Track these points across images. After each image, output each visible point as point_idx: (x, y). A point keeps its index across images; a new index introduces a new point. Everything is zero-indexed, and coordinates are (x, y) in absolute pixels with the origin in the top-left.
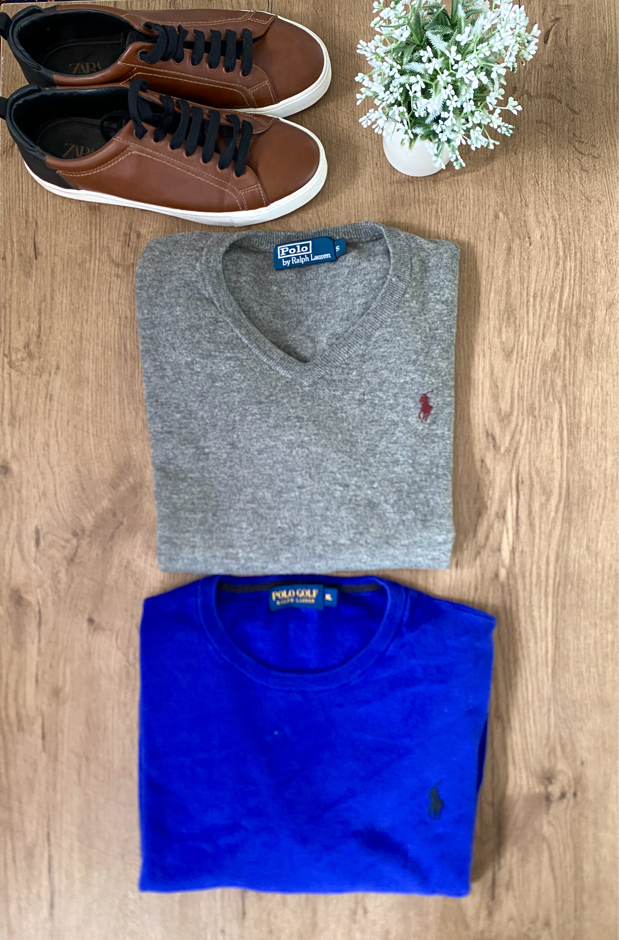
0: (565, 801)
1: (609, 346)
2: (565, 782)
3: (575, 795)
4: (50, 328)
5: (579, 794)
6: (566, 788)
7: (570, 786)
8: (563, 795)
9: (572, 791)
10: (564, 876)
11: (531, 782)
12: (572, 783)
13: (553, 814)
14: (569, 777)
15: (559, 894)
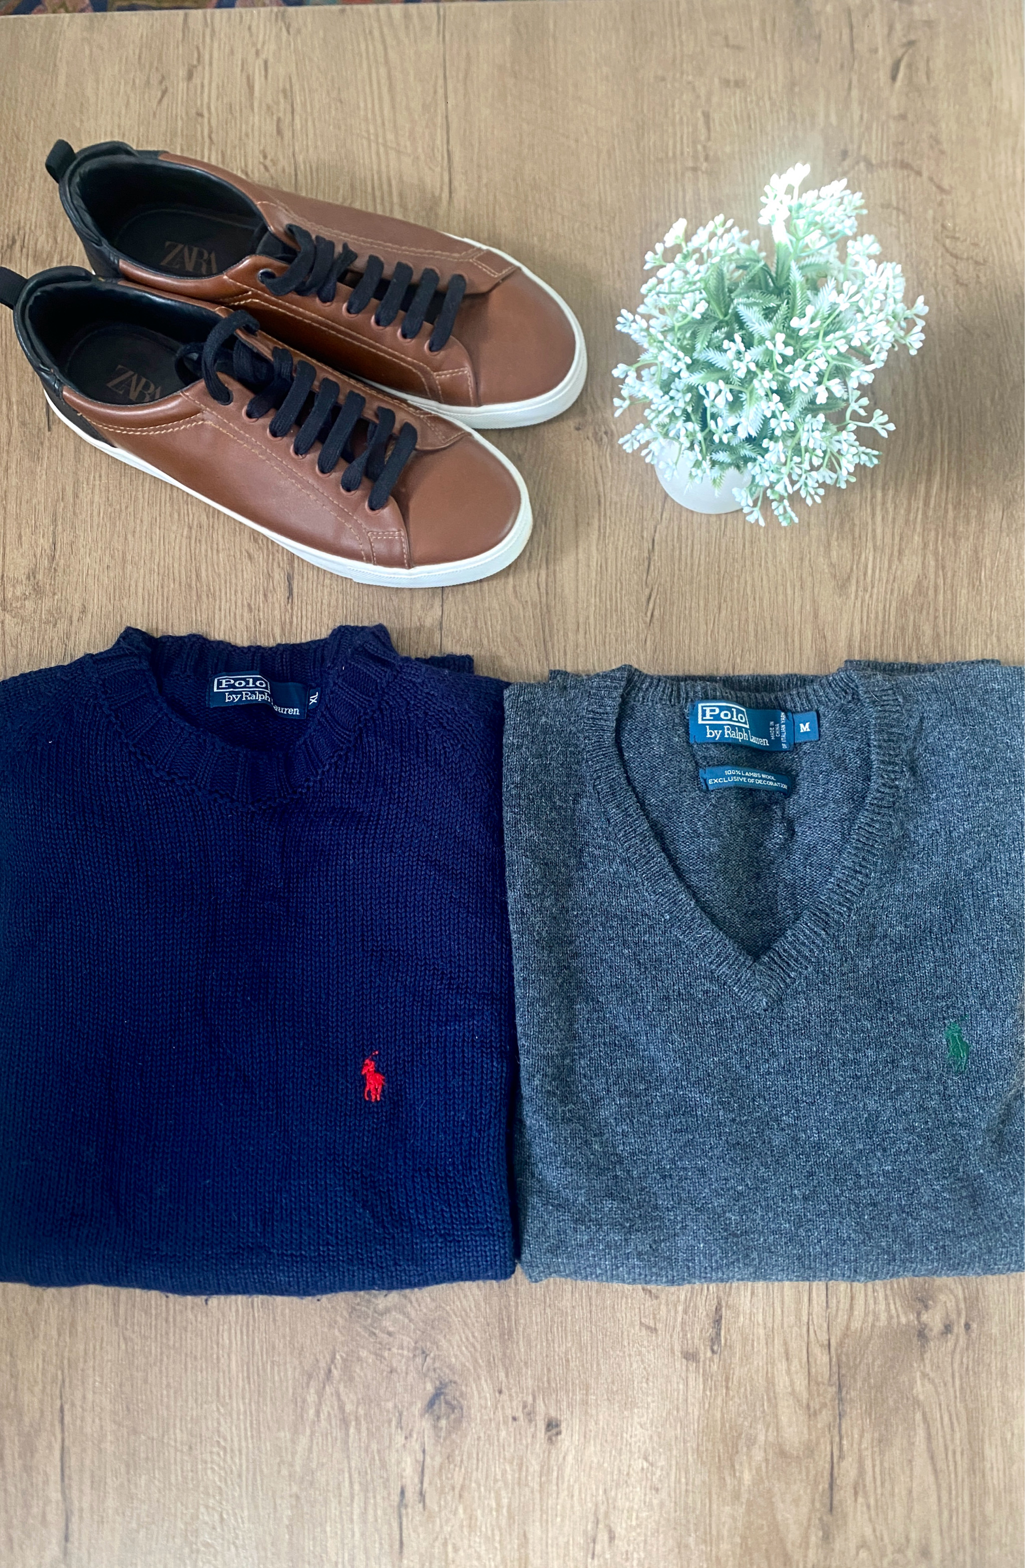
0: (951, 1337)
1: (1008, 570)
2: (951, 1305)
3: (967, 1326)
4: (72, 543)
5: (975, 1326)
6: (954, 1316)
7: (959, 1314)
8: (948, 1329)
9: (963, 1322)
10: (952, 1468)
11: (892, 1307)
12: (962, 1305)
13: (931, 1360)
14: (956, 1297)
15: (945, 1499)
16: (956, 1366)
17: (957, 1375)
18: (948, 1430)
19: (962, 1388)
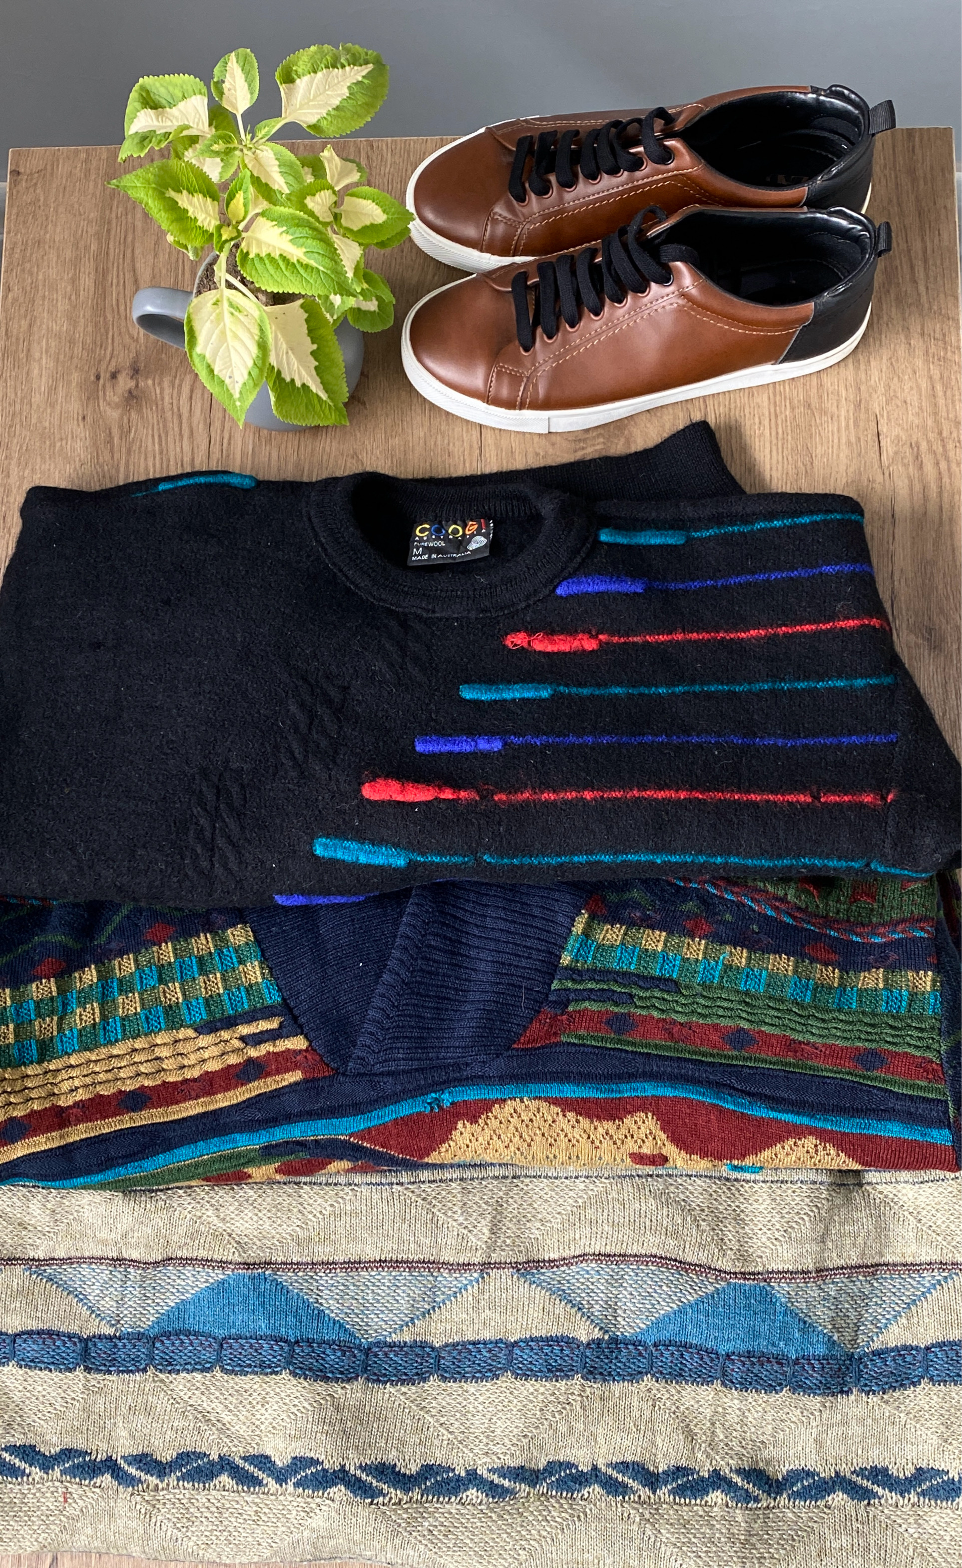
0: (112, 368)
2: (109, 393)
3: (98, 377)
5: (93, 378)
6: (108, 385)
7: (104, 386)
8: (114, 376)
9: (101, 381)
10: (121, 274)
11: (158, 391)
12: (101, 393)
13: (129, 352)
14: (105, 400)
15: (129, 251)
16: (110, 348)
17: (110, 341)
18: (122, 301)
19: (107, 333)
